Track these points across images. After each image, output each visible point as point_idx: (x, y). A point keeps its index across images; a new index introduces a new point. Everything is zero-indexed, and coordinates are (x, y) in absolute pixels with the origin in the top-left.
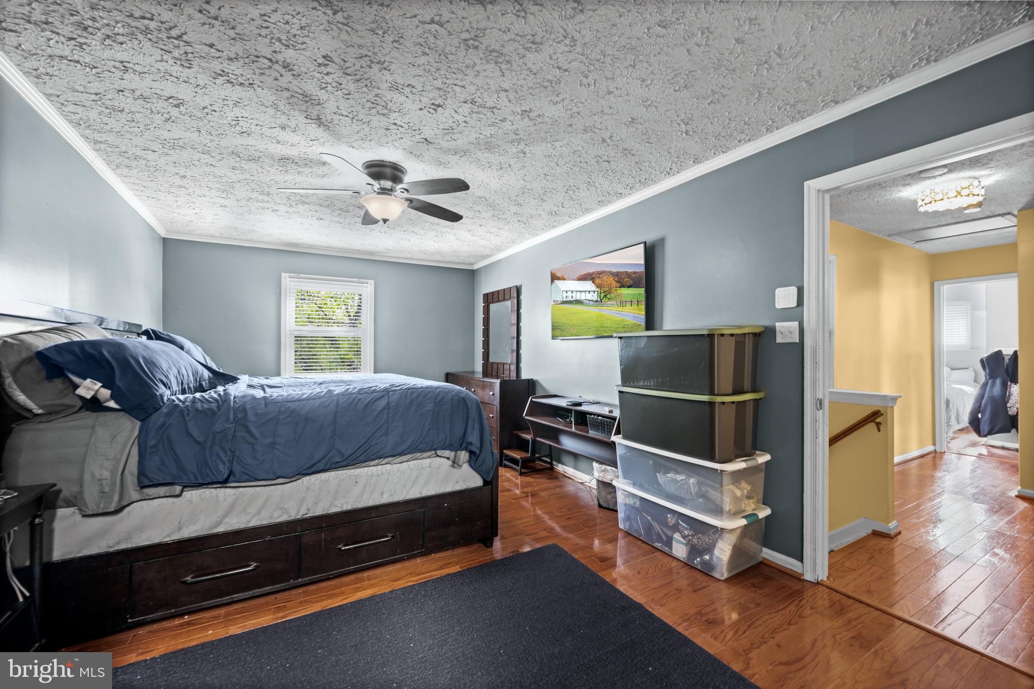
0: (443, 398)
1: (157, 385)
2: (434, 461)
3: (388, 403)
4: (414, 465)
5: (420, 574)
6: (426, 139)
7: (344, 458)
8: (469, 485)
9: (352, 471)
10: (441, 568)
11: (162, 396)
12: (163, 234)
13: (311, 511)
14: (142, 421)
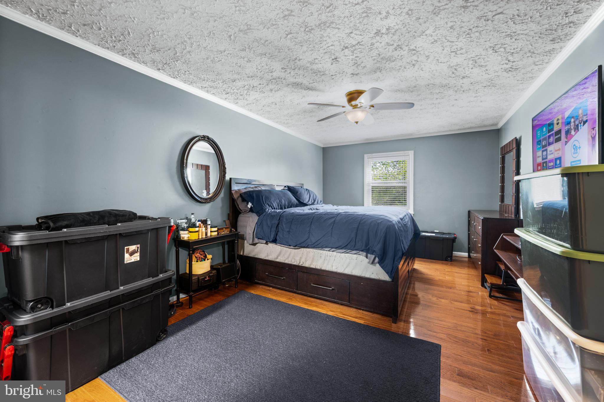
0: (365, 222)
1: (265, 205)
2: (359, 257)
3: (335, 221)
4: (348, 256)
5: (344, 315)
6: (352, 74)
7: (312, 243)
8: (380, 277)
9: (319, 251)
10: (356, 318)
11: (265, 209)
12: (322, 146)
13: (304, 264)
14: (259, 216)
